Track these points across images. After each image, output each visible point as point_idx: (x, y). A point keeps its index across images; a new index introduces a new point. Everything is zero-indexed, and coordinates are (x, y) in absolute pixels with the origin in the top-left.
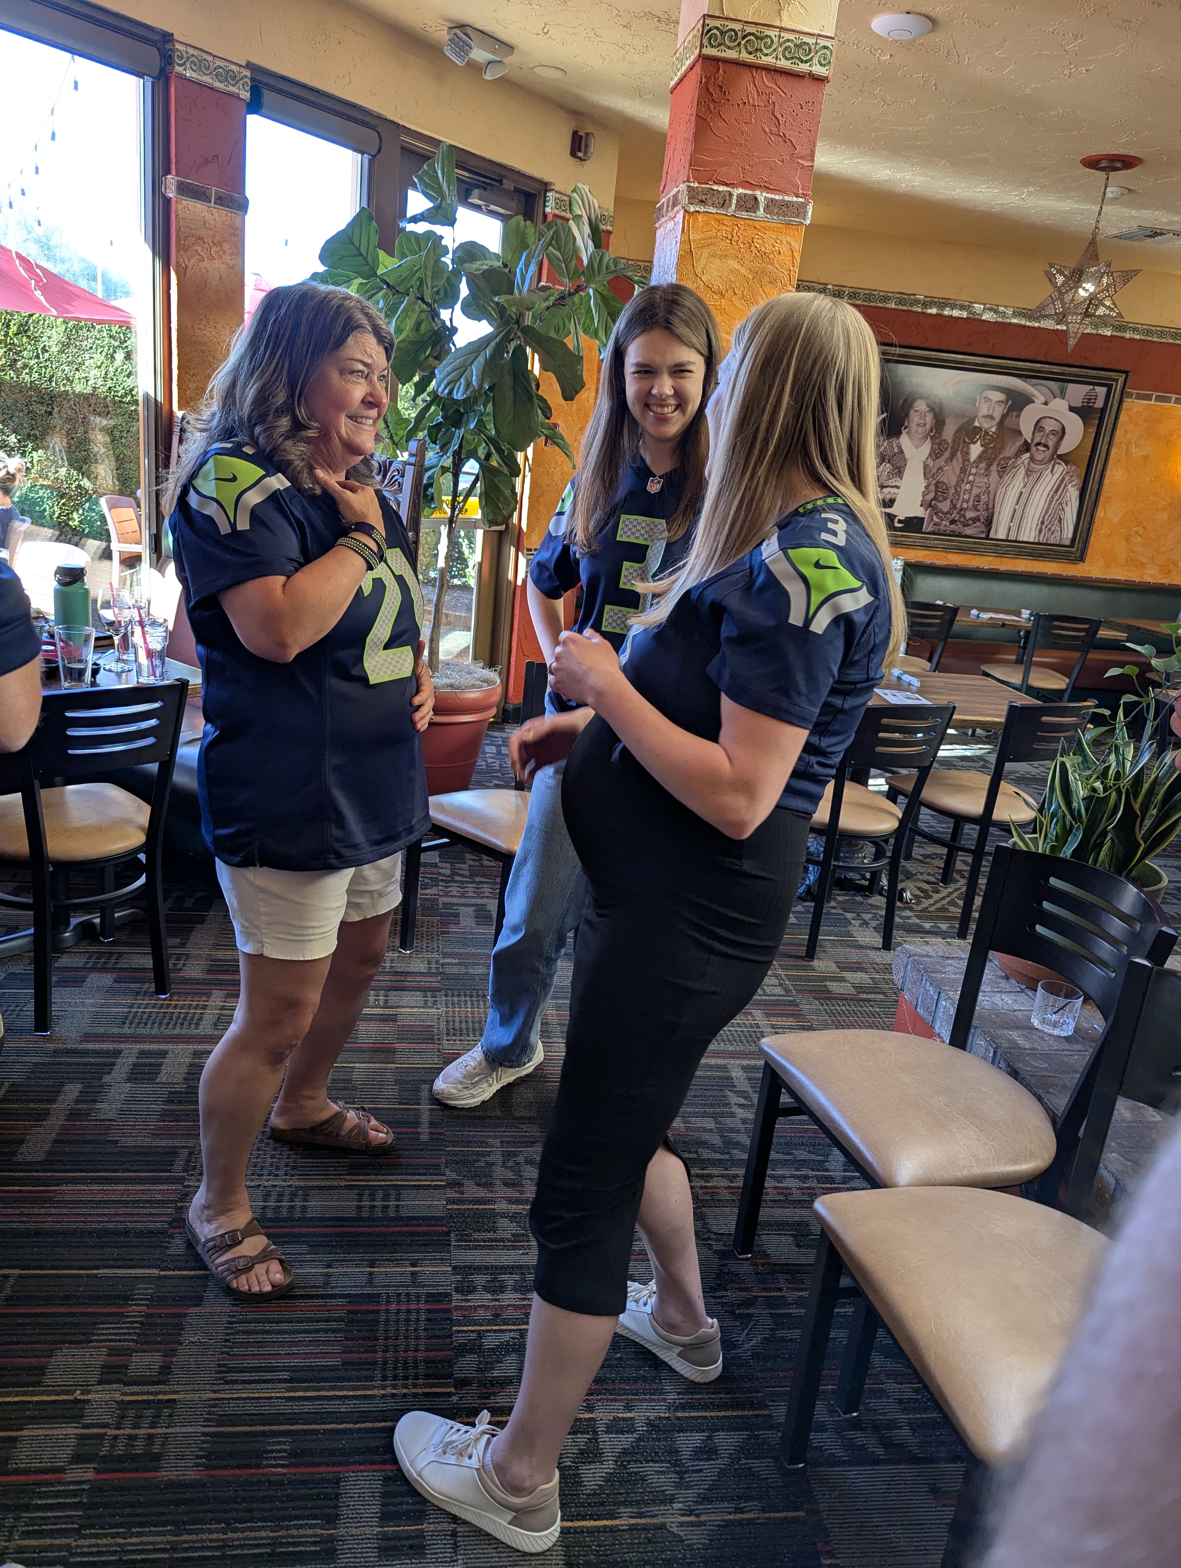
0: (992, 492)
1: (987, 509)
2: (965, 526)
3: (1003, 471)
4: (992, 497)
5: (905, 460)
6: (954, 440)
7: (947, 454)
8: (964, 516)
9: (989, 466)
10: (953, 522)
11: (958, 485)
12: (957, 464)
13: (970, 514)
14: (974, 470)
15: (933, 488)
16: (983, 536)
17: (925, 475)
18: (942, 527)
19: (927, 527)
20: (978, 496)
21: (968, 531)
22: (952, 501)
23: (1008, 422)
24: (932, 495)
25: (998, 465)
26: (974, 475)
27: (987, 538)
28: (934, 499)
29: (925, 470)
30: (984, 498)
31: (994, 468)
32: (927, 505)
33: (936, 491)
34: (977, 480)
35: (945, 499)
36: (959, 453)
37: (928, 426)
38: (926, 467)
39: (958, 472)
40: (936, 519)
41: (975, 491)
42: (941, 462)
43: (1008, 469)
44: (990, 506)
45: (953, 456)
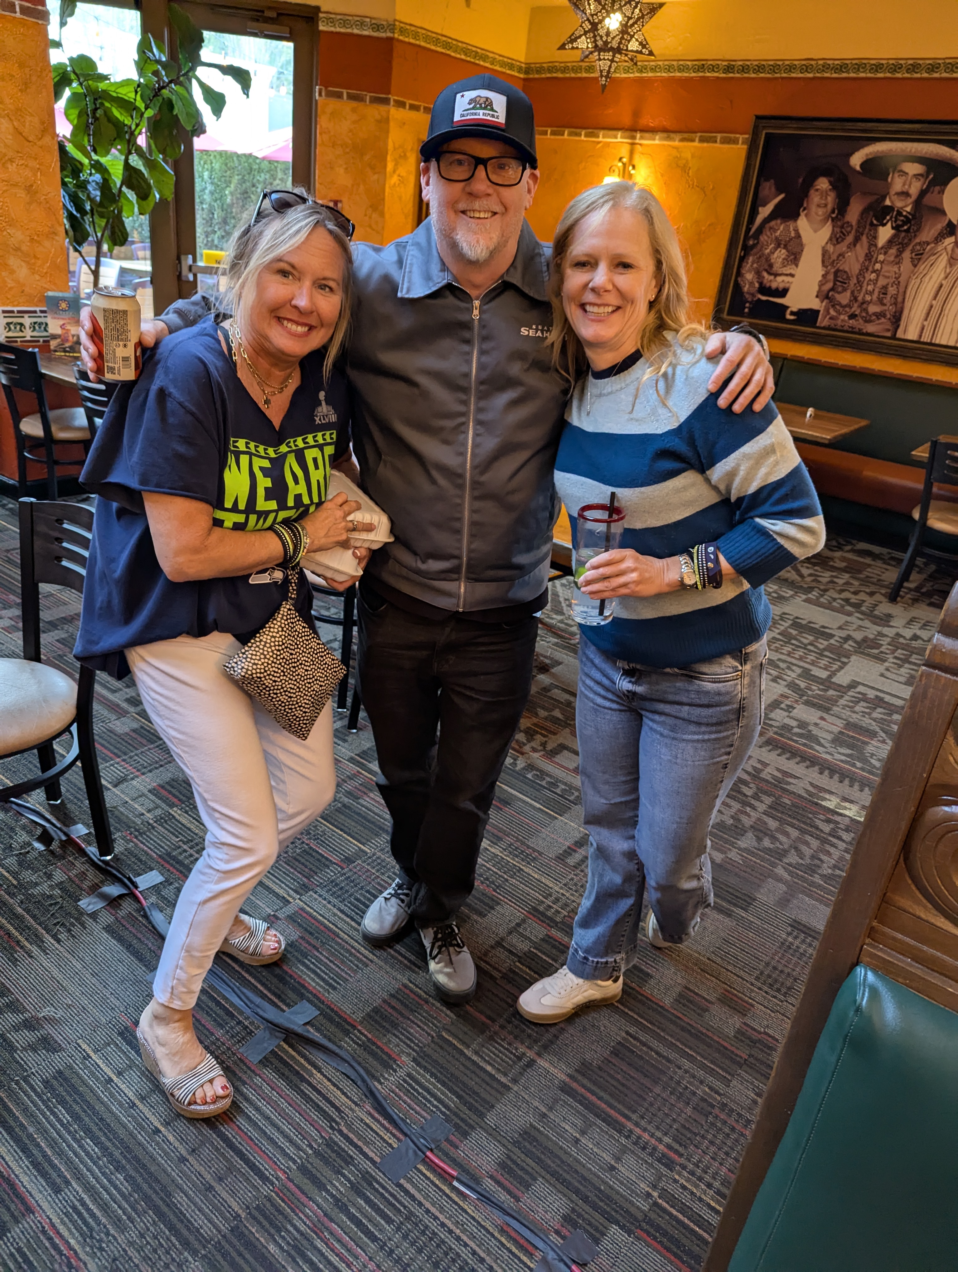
0: (903, 284)
1: (895, 304)
2: (867, 321)
3: (918, 258)
4: (901, 290)
5: (801, 246)
6: (859, 222)
7: (850, 238)
8: (866, 310)
9: (900, 252)
10: (853, 316)
11: (861, 273)
12: (861, 250)
13: (873, 309)
14: (881, 257)
15: (831, 277)
16: (889, 334)
17: (823, 262)
18: (839, 322)
19: (822, 321)
20: (885, 287)
21: (871, 328)
22: (852, 292)
23: (928, 200)
24: (830, 285)
25: (912, 251)
26: (882, 263)
27: (894, 337)
28: (832, 289)
29: (823, 255)
30: (892, 290)
31: (907, 255)
32: (825, 296)
33: (835, 280)
34: (886, 268)
35: (845, 290)
36: (864, 238)
37: (830, 207)
38: (825, 252)
39: (861, 259)
40: (832, 312)
41: (882, 282)
42: (843, 247)
43: (925, 256)
44: (900, 299)
45: (857, 239)
